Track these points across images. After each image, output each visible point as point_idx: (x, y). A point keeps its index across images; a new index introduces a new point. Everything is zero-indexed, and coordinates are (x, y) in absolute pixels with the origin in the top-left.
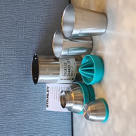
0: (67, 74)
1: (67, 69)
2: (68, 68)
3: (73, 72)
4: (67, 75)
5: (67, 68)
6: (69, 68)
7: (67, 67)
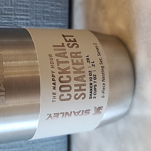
0: (74, 88)
1: (71, 70)
2: (73, 64)
3: (95, 78)
4: (73, 93)
5: (70, 64)
6: (78, 63)
7: (70, 62)
